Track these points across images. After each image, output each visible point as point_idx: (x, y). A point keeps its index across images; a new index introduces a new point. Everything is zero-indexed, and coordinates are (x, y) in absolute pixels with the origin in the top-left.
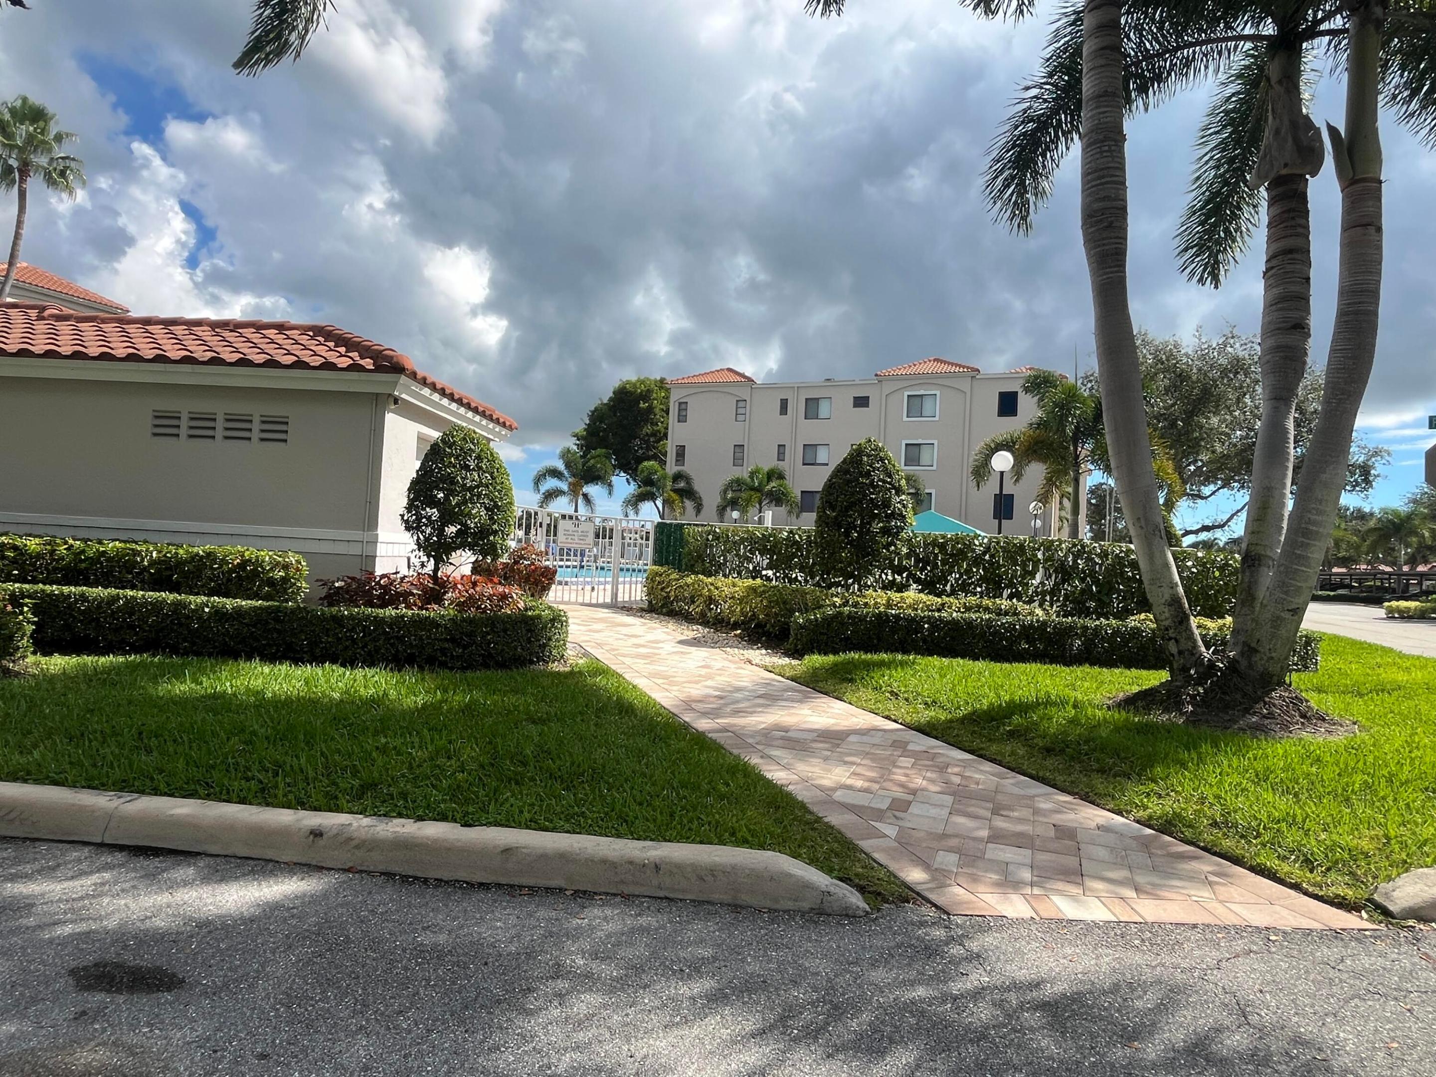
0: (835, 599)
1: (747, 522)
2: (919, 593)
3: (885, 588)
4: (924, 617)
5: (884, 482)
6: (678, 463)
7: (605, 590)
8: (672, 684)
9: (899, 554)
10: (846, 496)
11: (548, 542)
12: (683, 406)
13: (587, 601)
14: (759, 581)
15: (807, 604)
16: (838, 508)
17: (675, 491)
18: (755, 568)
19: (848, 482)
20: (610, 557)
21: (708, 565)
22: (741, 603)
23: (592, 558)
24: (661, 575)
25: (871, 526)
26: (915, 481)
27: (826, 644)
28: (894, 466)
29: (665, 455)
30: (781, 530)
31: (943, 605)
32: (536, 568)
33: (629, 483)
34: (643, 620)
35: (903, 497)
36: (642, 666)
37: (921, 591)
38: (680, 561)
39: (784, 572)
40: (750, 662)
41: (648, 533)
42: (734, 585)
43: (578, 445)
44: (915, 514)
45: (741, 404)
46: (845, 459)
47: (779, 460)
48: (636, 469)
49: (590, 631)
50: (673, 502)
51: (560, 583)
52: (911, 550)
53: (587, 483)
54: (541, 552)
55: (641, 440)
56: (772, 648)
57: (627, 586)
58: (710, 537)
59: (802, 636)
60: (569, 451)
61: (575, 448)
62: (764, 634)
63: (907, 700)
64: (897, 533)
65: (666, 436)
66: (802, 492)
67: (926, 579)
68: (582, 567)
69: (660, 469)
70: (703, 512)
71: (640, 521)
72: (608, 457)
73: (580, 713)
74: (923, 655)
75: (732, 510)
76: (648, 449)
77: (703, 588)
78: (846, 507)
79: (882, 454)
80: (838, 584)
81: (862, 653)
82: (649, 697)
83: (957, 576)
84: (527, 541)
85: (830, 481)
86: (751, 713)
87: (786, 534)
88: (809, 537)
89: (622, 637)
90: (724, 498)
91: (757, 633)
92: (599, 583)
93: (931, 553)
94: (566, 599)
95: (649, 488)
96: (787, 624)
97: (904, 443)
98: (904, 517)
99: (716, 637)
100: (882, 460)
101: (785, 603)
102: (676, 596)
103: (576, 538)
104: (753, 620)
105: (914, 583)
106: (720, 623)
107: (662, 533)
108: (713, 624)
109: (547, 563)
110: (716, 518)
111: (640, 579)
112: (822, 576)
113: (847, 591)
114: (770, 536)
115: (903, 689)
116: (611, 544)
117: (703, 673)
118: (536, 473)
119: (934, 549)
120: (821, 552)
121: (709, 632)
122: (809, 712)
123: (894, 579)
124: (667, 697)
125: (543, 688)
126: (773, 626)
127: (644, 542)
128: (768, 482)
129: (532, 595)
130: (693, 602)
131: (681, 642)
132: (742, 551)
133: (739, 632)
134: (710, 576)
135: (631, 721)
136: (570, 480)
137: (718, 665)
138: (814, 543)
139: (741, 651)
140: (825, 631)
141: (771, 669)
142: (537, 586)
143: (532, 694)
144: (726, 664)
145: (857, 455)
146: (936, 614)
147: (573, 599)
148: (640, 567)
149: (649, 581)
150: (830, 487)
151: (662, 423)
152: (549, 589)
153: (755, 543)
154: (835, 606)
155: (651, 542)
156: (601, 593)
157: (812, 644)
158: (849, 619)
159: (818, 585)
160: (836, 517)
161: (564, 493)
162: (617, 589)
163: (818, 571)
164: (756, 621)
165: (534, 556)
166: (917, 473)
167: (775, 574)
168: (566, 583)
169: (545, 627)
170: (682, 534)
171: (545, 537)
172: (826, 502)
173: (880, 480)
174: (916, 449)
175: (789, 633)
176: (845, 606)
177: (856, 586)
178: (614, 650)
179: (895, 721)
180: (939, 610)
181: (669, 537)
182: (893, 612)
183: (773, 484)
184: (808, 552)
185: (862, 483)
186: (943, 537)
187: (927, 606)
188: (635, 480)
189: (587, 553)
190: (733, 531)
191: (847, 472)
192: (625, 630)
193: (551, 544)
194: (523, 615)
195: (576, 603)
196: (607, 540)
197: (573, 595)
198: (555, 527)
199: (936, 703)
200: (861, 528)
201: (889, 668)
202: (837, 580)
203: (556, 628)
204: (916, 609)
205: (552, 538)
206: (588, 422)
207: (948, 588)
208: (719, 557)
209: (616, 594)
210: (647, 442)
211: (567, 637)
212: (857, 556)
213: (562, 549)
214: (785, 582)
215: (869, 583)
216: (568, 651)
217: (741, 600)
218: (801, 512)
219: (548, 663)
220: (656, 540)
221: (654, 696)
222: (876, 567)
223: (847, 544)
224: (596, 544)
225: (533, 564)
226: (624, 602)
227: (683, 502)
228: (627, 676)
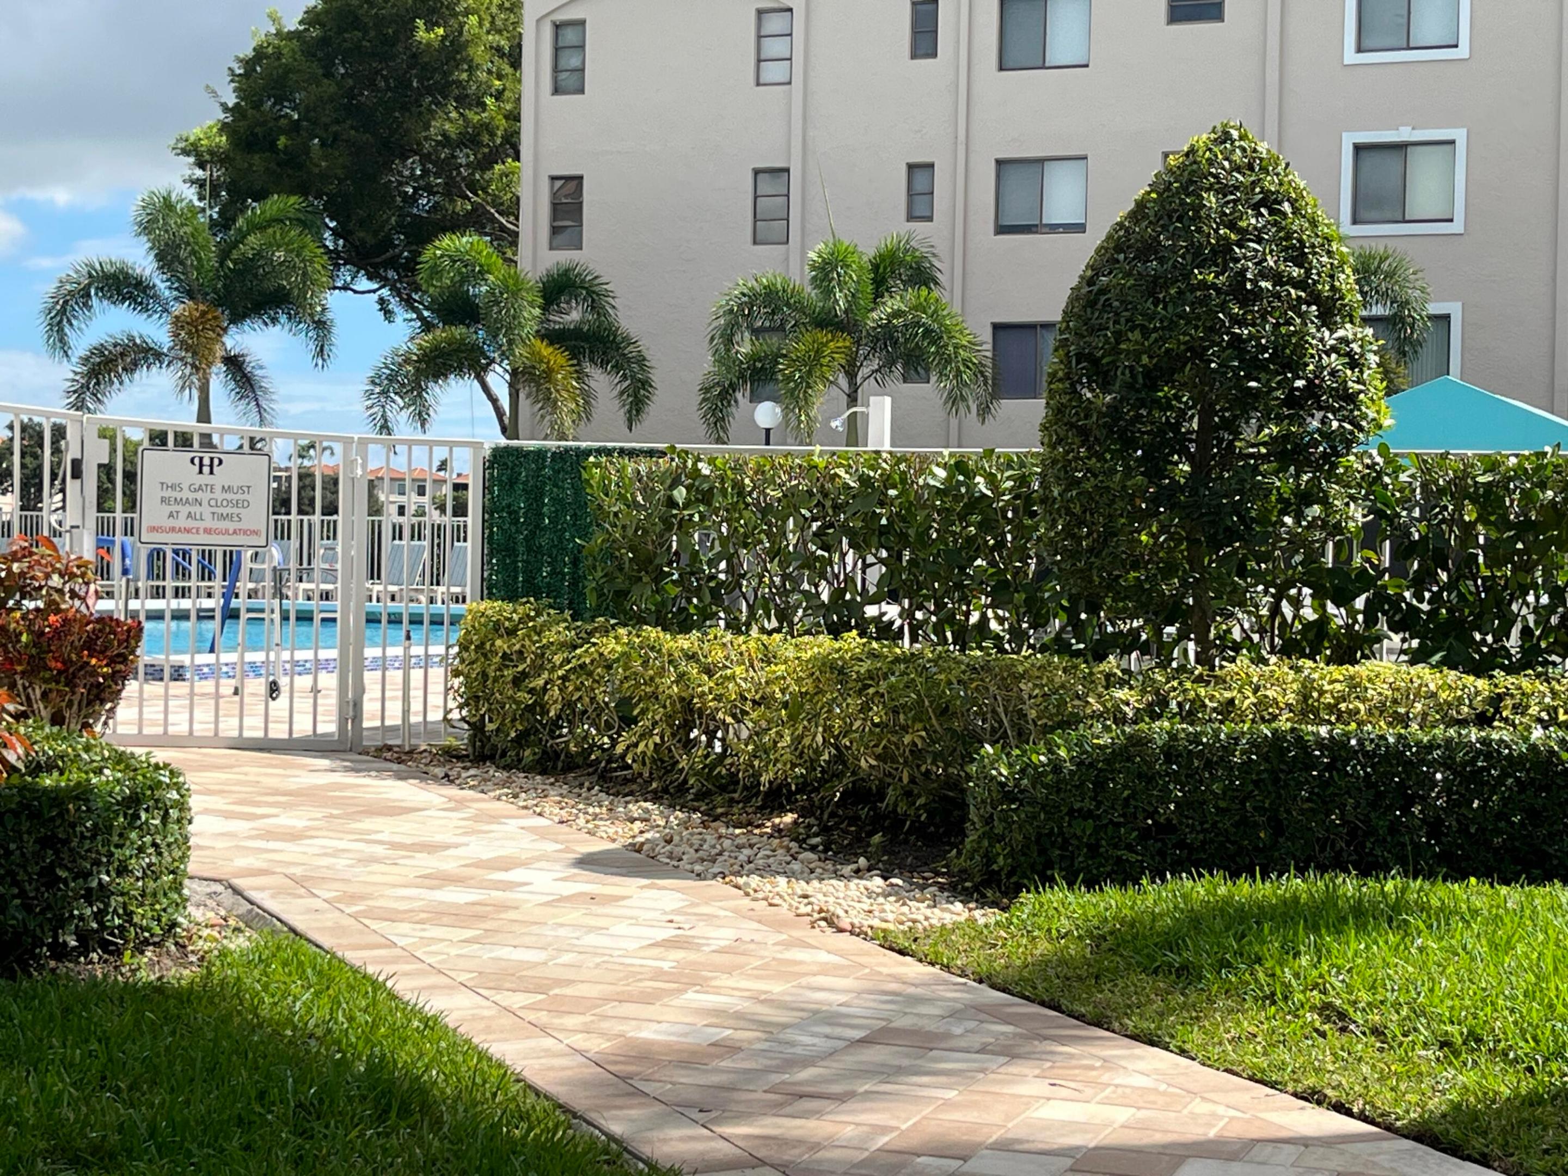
0: (1121, 694)
1: (808, 437)
2: (1412, 662)
3: (1289, 649)
4: (1431, 747)
5: (1278, 278)
6: (560, 239)
7: (315, 691)
8: (561, 1007)
9: (1338, 529)
10: (1145, 333)
11: (104, 530)
12: (570, 36)
13: (254, 731)
14: (852, 640)
15: (1022, 715)
16: (1122, 376)
17: (554, 337)
18: (837, 595)
19: (1153, 286)
20: (330, 574)
21: (674, 591)
22: (793, 718)
23: (268, 583)
24: (512, 632)
25: (1237, 434)
26: (1390, 275)
27: (1093, 849)
28: (1314, 223)
29: (513, 210)
30: (924, 464)
31: (1496, 700)
32: (66, 621)
33: (388, 314)
34: (453, 791)
35: (1347, 331)
36: (454, 951)
37: (1416, 658)
38: (576, 581)
39: (940, 606)
40: (830, 921)
41: (460, 488)
42: (768, 658)
43: (200, 183)
44: (1390, 392)
45: (774, 24)
46: (1141, 205)
47: (911, 217)
48: (409, 267)
49: (269, 835)
50: (548, 374)
51: (155, 673)
52: (1380, 514)
53: (237, 318)
54: (83, 565)
55: (425, 159)
56: (907, 871)
57: (395, 676)
58: (680, 494)
59: (1009, 824)
60: (168, 205)
61: (191, 194)
62: (877, 822)
63: (1377, 1032)
64: (1331, 458)
65: (511, 145)
66: (997, 327)
67: (1433, 613)
68: (231, 615)
69: (496, 260)
70: (654, 410)
71: (431, 444)
72: (309, 224)
73: (240, 1121)
74: (1430, 875)
75: (756, 398)
76: (451, 190)
77: (662, 672)
78: (1147, 373)
79: (1271, 183)
80: (1127, 643)
81: (1219, 875)
82: (483, 1056)
83: (1545, 600)
84: (31, 528)
85: (1091, 282)
86: (842, 1098)
87: (942, 473)
88: (1022, 481)
89: (379, 850)
90: (724, 358)
91: (854, 820)
92: (297, 668)
93: (1451, 522)
94: (179, 726)
95: (458, 331)
96: (956, 785)
97: (1348, 141)
98: (1352, 398)
99: (710, 839)
100: (1270, 202)
101: (944, 712)
102: (569, 704)
103: (206, 511)
104: (839, 776)
105: (1395, 628)
106: (723, 789)
107: (508, 484)
108: (700, 796)
109: (105, 605)
110: (702, 429)
111: (441, 650)
112: (1072, 613)
113: (1164, 665)
114: (887, 481)
115: (1365, 997)
116: (331, 532)
117: (666, 966)
118: (51, 288)
119: (1459, 508)
120: (1068, 532)
121: (685, 824)
122: (1038, 1087)
123: (1324, 619)
124: (548, 1053)
125: (104, 1040)
126: (908, 794)
127: (448, 520)
128: (878, 295)
129: (57, 720)
130: (628, 721)
131: (588, 862)
132: (792, 538)
133: (789, 818)
134: (684, 627)
135: (421, 1142)
136: (177, 309)
137: (723, 936)
138: (1043, 501)
139: (801, 886)
140: (1089, 804)
141: (903, 942)
142: (71, 683)
143: (69, 1066)
144: (749, 930)
145: (1184, 189)
146: (1474, 734)
147: (203, 727)
148: (439, 607)
149: (471, 655)
150: (1091, 303)
151: (499, 96)
152: (116, 696)
153: (837, 508)
154: (1121, 720)
155: (473, 520)
156: (303, 705)
157: (1042, 852)
158: (1169, 760)
159: (1060, 646)
160: (1114, 408)
161: (158, 356)
162: (360, 690)
163: (1056, 596)
164: (847, 780)
165: (56, 581)
166: (1401, 245)
167: (907, 614)
168: (178, 674)
169: (103, 829)
170: (580, 486)
171: (92, 513)
172: (1080, 357)
173: (1263, 275)
174: (1391, 162)
175: (964, 818)
176: (1155, 717)
177: (1191, 646)
178: (354, 898)
179: (1341, 1108)
180: (1483, 720)
181: (534, 496)
182: (1323, 731)
183: (892, 304)
184: (1021, 532)
185: (1204, 285)
186: (1492, 466)
187: (1439, 708)
188: (409, 303)
189: (247, 564)
190: (759, 470)
191: (1149, 249)
192: (386, 828)
193: (119, 538)
194: (23, 788)
195: (216, 741)
196: (317, 518)
197: (204, 715)
198: (130, 477)
199: (1479, 1040)
200: (1204, 446)
201: (1316, 929)
202: (1125, 628)
203: (144, 829)
204: (1404, 720)
205: (119, 515)
206: (231, 100)
207: (1513, 642)
208: (712, 563)
209: (357, 705)
210: (447, 167)
211: (183, 858)
212: (1193, 542)
213: (156, 555)
214: (944, 641)
215: (1237, 634)
216: (191, 909)
217: (794, 708)
218: (996, 394)
219: (119, 953)
220: (489, 510)
221: (497, 1049)
222: (1259, 577)
223: (1155, 501)
224: (282, 533)
225: (53, 607)
226: (384, 729)
227: (580, 376)
228: (404, 987)
